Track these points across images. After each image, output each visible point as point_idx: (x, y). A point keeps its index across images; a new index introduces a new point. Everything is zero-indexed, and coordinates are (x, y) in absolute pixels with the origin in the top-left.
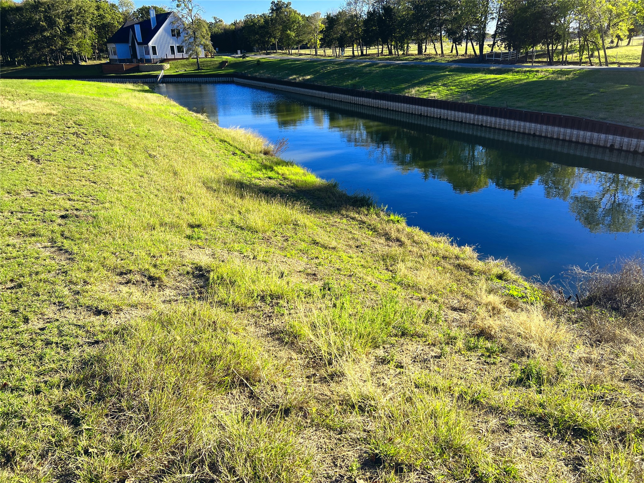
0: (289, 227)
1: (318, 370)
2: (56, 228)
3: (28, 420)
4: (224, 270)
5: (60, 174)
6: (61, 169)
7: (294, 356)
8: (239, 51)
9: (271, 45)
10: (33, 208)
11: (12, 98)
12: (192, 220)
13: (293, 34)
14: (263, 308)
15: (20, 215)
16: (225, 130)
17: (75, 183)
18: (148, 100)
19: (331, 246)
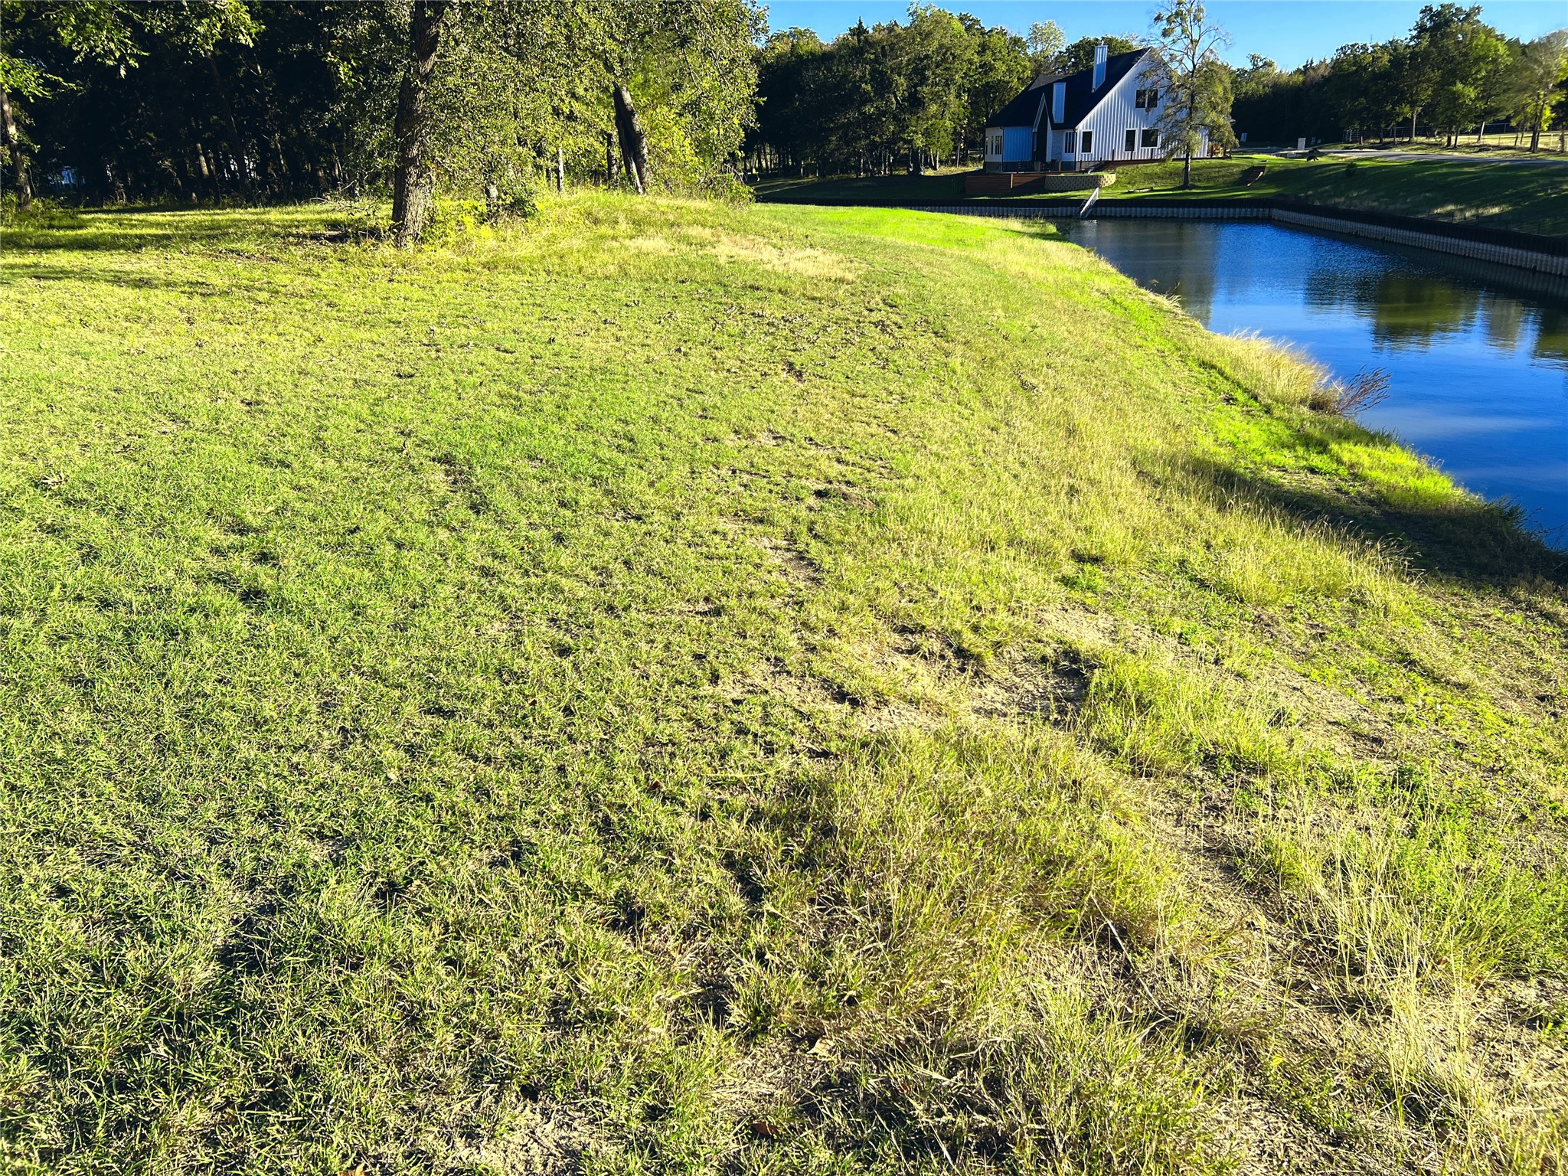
0: (1337, 605)
1: (1318, 978)
2: (804, 514)
3: (677, 861)
4: (1131, 672)
5: (833, 405)
6: (837, 395)
7: (1262, 922)
8: (1302, 141)
9: (1399, 124)
10: (771, 468)
11: (780, 243)
12: (1083, 544)
13: (1471, 93)
14: (1206, 785)
15: (746, 478)
16: (1219, 339)
17: (858, 428)
18: (1047, 257)
19: (1454, 679)
